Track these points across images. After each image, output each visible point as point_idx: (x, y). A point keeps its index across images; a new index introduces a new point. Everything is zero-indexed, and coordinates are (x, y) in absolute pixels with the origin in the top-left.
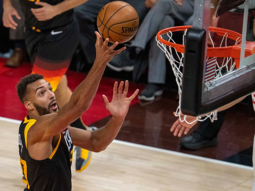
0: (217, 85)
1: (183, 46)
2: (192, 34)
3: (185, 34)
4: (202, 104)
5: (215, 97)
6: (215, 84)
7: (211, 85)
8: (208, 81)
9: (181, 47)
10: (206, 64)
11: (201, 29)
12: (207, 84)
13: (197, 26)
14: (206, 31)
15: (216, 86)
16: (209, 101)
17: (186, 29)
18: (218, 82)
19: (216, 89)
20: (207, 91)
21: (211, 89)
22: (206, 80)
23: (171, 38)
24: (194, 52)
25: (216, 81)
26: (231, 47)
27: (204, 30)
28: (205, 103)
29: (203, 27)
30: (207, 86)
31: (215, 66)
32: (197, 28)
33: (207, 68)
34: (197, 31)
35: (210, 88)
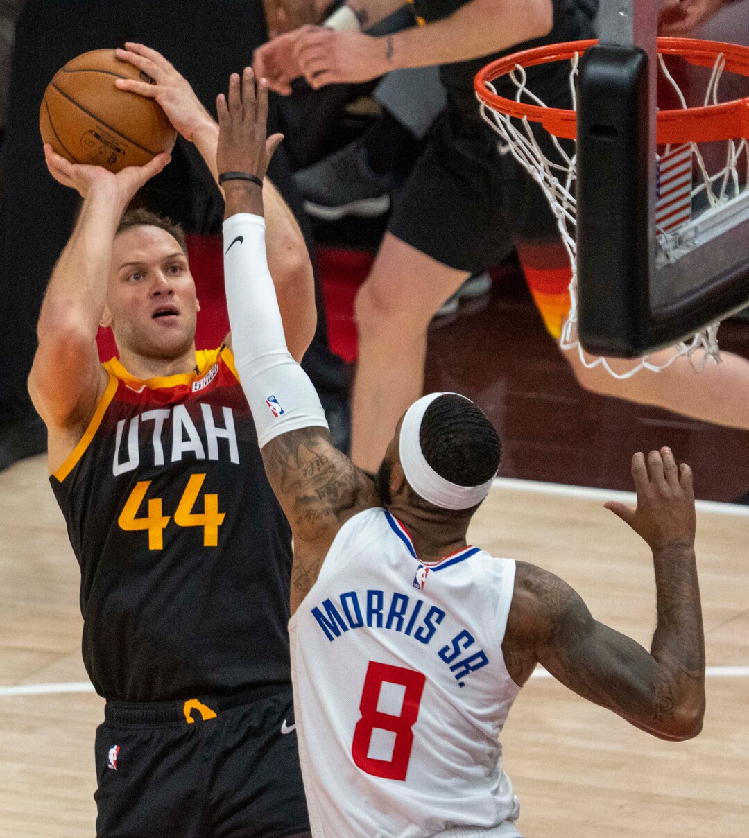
0: (702, 240)
2: (598, 70)
3: (575, 70)
4: (653, 312)
5: (696, 285)
6: (692, 240)
7: (679, 243)
8: (666, 228)
9: (562, 119)
10: (658, 169)
11: (630, 48)
12: (666, 240)
13: (614, 40)
14: (648, 54)
15: (697, 246)
16: (676, 300)
17: (577, 54)
18: (704, 229)
19: (699, 254)
20: (668, 266)
21: (680, 255)
22: (660, 226)
23: (522, 87)
24: (611, 131)
25: (696, 228)
26: (739, 104)
27: (641, 51)
28: (665, 305)
29: (635, 39)
30: (666, 246)
31: (689, 176)
32: (616, 48)
33: (659, 186)
34: (617, 55)
35: (676, 254)
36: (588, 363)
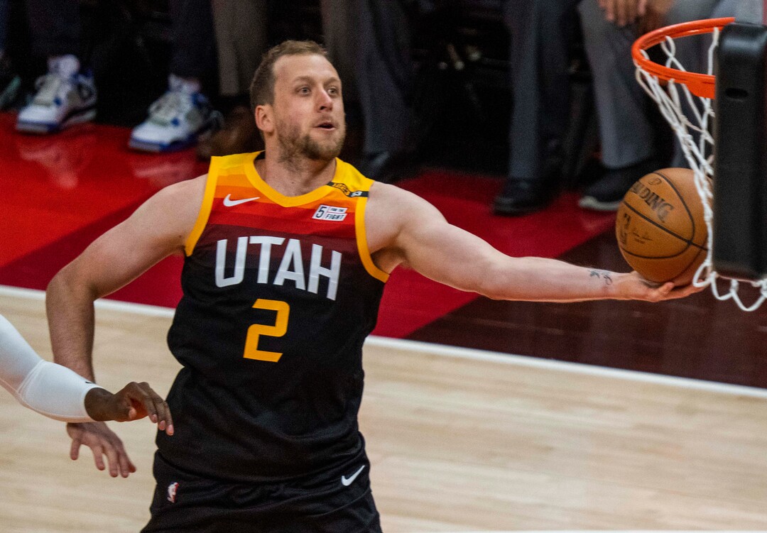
1: (710, 77)
9: (702, 82)
11: (759, 26)
24: (743, 94)
36: (720, 295)
